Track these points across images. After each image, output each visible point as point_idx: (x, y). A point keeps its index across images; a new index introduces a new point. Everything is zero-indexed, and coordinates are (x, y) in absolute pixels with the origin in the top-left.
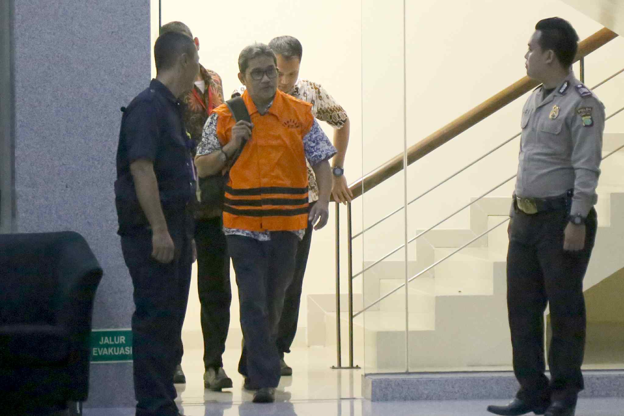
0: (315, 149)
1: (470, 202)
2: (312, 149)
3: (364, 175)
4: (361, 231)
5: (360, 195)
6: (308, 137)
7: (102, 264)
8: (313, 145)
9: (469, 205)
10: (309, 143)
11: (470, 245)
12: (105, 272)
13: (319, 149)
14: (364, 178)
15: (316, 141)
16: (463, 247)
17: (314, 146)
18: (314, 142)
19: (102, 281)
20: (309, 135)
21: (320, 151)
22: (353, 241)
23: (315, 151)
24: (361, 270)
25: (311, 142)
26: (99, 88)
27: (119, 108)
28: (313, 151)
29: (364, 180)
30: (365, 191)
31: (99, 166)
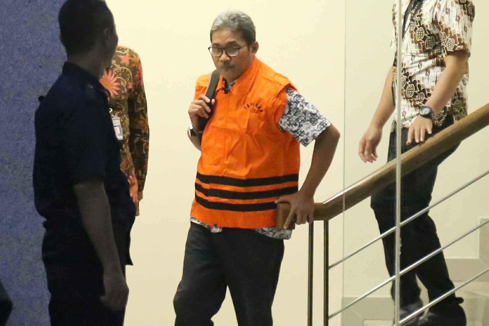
0: (299, 133)
1: (479, 224)
2: (296, 133)
3: (345, 187)
4: (341, 258)
5: (340, 213)
6: (286, 122)
7: (12, 296)
8: (295, 128)
9: (479, 227)
10: (290, 127)
11: (477, 279)
12: (15, 304)
13: (304, 131)
14: (346, 191)
15: (297, 123)
16: (470, 281)
17: (298, 129)
18: (296, 125)
19: (12, 317)
20: (286, 120)
21: (304, 134)
22: (330, 271)
23: (300, 135)
24: (340, 308)
25: (292, 126)
26: (12, 71)
27: (36, 97)
28: (298, 135)
29: (346, 194)
30: (346, 209)
31: (10, 171)
